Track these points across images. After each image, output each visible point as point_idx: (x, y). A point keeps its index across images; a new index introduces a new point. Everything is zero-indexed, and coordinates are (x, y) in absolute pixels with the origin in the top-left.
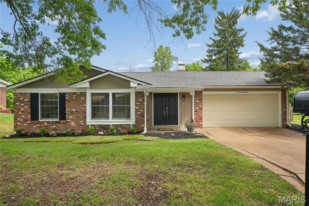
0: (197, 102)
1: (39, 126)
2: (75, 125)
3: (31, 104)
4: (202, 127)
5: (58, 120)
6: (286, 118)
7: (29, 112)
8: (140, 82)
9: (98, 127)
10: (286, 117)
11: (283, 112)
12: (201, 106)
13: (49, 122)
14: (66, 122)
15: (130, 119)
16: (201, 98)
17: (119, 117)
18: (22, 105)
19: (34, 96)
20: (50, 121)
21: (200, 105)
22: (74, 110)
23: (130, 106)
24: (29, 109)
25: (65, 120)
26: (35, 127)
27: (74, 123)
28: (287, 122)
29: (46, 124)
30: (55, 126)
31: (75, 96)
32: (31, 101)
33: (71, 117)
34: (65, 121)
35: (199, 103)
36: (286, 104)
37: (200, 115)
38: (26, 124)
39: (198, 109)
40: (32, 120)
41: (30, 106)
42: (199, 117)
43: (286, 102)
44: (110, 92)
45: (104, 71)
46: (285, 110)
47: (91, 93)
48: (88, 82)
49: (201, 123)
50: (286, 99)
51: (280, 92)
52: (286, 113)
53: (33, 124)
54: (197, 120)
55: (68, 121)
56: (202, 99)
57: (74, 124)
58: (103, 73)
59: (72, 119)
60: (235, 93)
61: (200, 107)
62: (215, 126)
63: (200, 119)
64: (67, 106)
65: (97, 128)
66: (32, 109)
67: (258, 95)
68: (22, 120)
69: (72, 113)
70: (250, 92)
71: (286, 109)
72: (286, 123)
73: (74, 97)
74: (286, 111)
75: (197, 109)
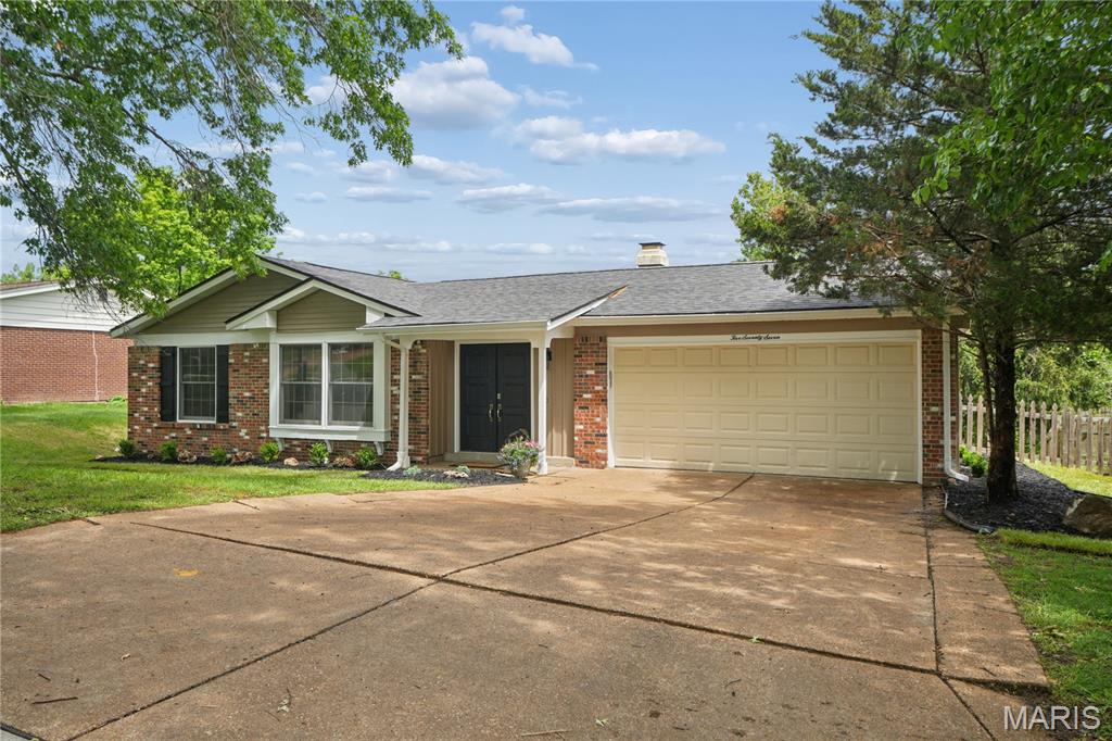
0: (587, 376)
1: (174, 435)
2: (247, 437)
3: (160, 377)
4: (603, 463)
5: (214, 422)
6: (942, 447)
7: (156, 396)
8: (389, 309)
9: (299, 446)
10: (941, 443)
11: (929, 418)
12: (600, 388)
13: (193, 427)
14: (231, 427)
15: (371, 426)
16: (601, 360)
17: (349, 419)
18: (143, 378)
19: (167, 355)
20: (195, 424)
21: (598, 385)
22: (247, 394)
23: (372, 386)
24: (156, 390)
25: (227, 422)
26: (167, 437)
27: (245, 431)
28: (943, 462)
29: (189, 432)
30: (206, 439)
31: (247, 354)
32: (161, 369)
33: (240, 414)
34: (227, 426)
35: (596, 376)
36: (942, 385)
37: (598, 420)
38: (149, 431)
39: (591, 400)
40: (162, 419)
41: (158, 381)
42: (594, 427)
43: (942, 376)
44: (325, 340)
45: (303, 278)
46: (934, 409)
47: (281, 345)
48: (267, 314)
49: (599, 451)
50: (941, 361)
51: (919, 332)
52: (942, 423)
53: (162, 431)
54: (589, 439)
55: (234, 424)
56: (606, 364)
57: (246, 434)
58: (302, 283)
59: (240, 420)
60: (725, 340)
61: (598, 392)
62: (657, 464)
63: (597, 435)
64: (231, 384)
65: (299, 449)
66: (162, 389)
67: (824, 347)
68: (142, 418)
69: (241, 401)
70: (786, 338)
71: (942, 405)
72: (939, 465)
73: (247, 357)
74: (942, 414)
75: (587, 399)
